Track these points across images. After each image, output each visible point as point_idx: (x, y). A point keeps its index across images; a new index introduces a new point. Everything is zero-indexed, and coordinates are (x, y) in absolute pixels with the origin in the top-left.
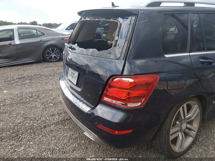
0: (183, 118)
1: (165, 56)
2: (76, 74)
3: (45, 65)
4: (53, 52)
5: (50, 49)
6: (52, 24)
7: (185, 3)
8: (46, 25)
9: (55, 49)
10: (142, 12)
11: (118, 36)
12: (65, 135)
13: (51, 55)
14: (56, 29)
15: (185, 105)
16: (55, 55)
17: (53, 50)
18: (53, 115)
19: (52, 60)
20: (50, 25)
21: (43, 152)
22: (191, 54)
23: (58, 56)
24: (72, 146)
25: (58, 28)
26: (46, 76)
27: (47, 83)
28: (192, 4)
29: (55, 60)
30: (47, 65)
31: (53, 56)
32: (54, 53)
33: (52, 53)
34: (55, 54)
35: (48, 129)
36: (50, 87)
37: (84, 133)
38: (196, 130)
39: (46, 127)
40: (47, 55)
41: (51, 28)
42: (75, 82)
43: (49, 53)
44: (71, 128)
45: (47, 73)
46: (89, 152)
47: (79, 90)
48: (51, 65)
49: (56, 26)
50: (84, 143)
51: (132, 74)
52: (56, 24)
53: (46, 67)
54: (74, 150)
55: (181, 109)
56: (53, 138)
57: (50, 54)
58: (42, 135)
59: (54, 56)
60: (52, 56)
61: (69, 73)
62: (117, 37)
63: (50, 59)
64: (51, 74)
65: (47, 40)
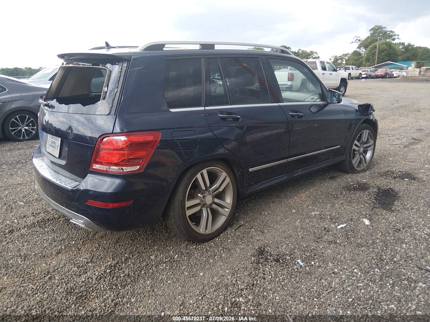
0: (204, 188)
1: (171, 110)
2: (58, 141)
3: (8, 146)
4: (23, 122)
5: (17, 117)
6: (21, 70)
7: (200, 45)
8: (8, 72)
9: (27, 117)
10: (135, 57)
11: (108, 86)
12: (45, 238)
13: (19, 128)
14: (30, 80)
15: (205, 172)
16: (27, 128)
17: (23, 119)
18: (25, 217)
19: (21, 138)
20: (16, 72)
21: (10, 260)
22: (207, 108)
23: (33, 129)
24: (55, 248)
25: (33, 77)
26: (11, 164)
27: (12, 175)
28: (212, 46)
29: (27, 138)
30: (12, 147)
31: (23, 130)
32: (25, 124)
33: (20, 124)
34: (28, 125)
35: (16, 234)
36: (19, 180)
37: (71, 221)
38: (230, 207)
39: (12, 232)
40: (11, 128)
41: (19, 78)
42: (56, 153)
43: (14, 125)
44: (55, 229)
45: (12, 159)
46: (82, 253)
47: (63, 162)
48: (19, 147)
49: (30, 72)
50: (75, 243)
51: (125, 131)
52: (30, 69)
53: (10, 150)
54: (58, 253)
55: (199, 176)
56: (25, 244)
57: (18, 126)
58: (6, 242)
59: (26, 130)
60: (20, 130)
61: (49, 143)
62: (106, 88)
63: (17, 135)
64: (20, 160)
65: (11, 100)
